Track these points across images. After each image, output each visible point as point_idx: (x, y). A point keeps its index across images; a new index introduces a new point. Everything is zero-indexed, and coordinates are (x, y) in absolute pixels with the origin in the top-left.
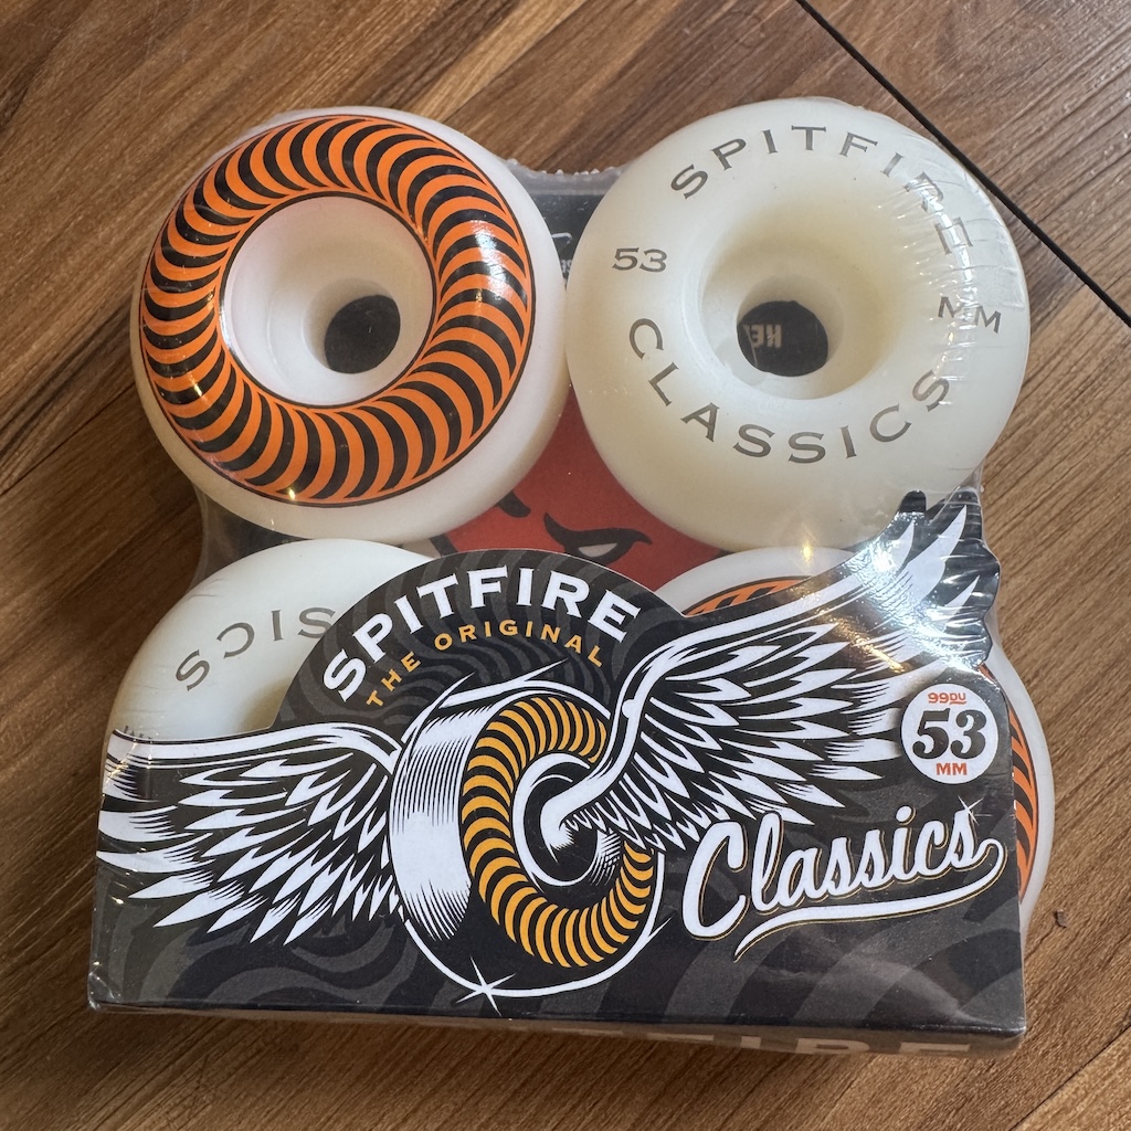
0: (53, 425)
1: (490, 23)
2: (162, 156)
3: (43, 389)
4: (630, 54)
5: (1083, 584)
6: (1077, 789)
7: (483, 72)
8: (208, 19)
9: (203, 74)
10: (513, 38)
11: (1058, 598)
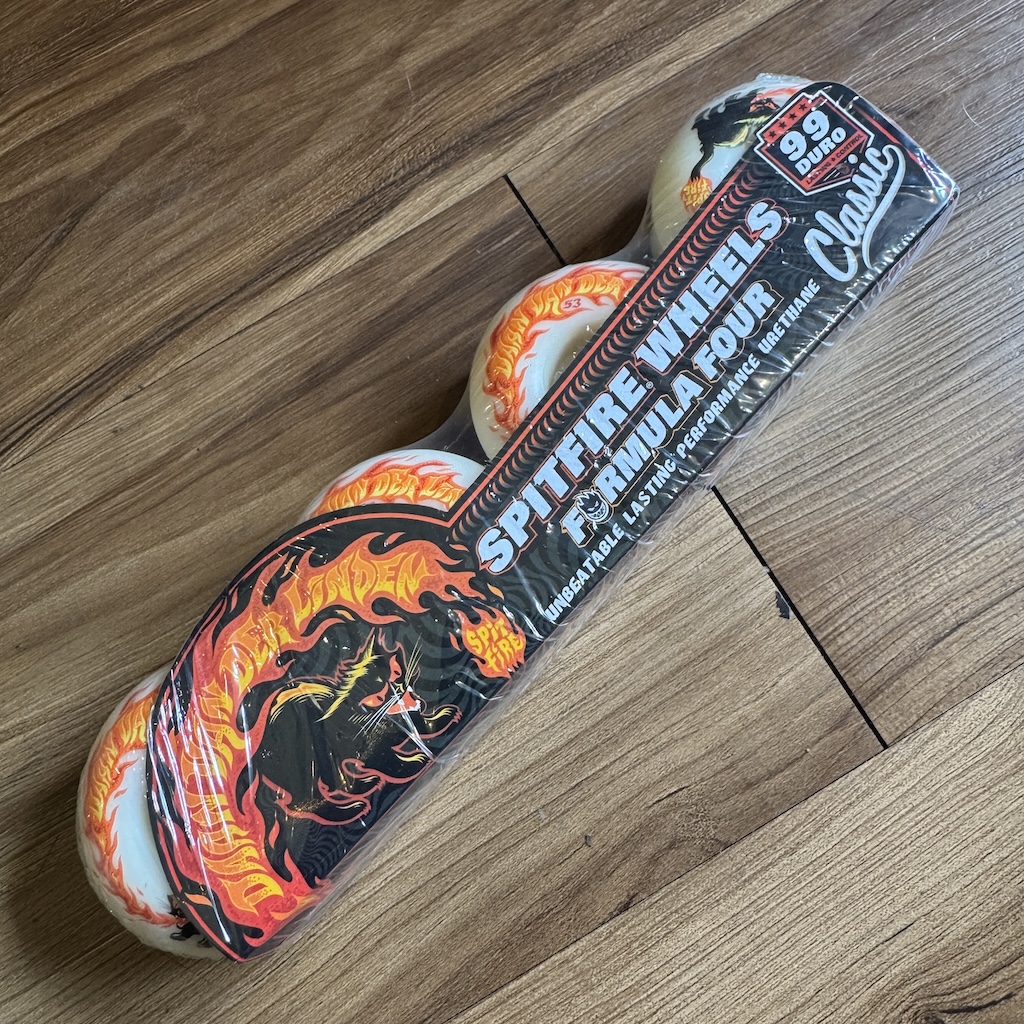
0: (51, 429)
1: (363, 226)
2: (152, 275)
3: (49, 406)
4: (442, 260)
5: (645, 634)
6: (615, 761)
7: (352, 256)
8: (196, 196)
9: (185, 229)
10: (374, 239)
11: (627, 640)
